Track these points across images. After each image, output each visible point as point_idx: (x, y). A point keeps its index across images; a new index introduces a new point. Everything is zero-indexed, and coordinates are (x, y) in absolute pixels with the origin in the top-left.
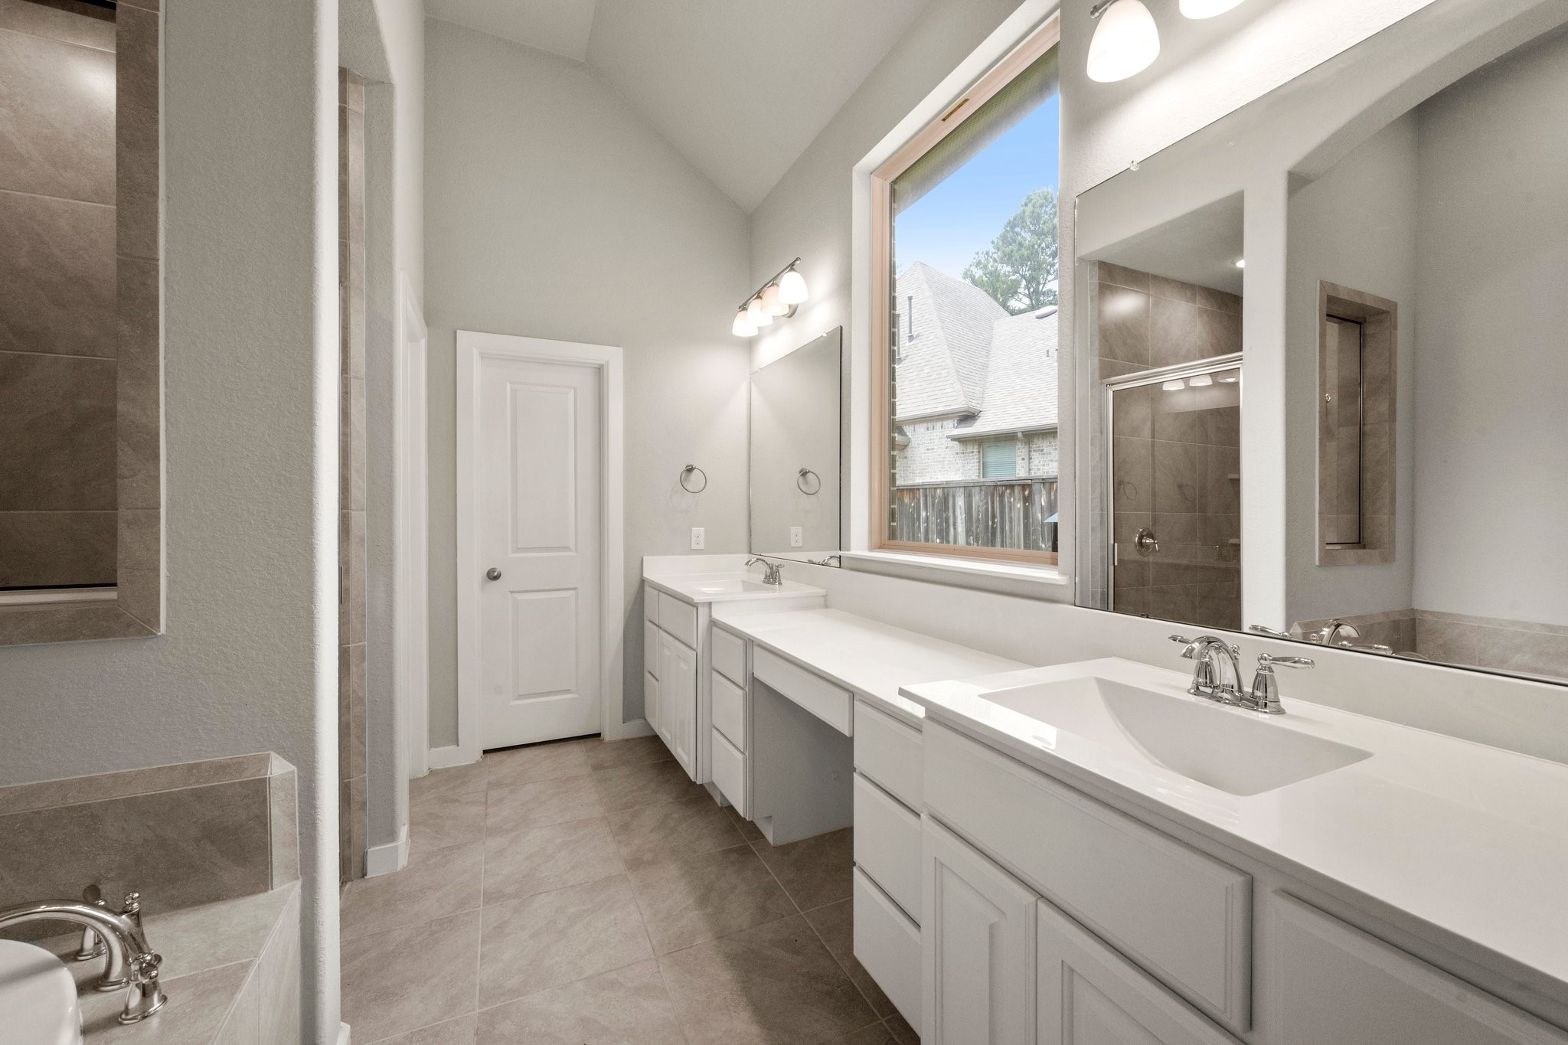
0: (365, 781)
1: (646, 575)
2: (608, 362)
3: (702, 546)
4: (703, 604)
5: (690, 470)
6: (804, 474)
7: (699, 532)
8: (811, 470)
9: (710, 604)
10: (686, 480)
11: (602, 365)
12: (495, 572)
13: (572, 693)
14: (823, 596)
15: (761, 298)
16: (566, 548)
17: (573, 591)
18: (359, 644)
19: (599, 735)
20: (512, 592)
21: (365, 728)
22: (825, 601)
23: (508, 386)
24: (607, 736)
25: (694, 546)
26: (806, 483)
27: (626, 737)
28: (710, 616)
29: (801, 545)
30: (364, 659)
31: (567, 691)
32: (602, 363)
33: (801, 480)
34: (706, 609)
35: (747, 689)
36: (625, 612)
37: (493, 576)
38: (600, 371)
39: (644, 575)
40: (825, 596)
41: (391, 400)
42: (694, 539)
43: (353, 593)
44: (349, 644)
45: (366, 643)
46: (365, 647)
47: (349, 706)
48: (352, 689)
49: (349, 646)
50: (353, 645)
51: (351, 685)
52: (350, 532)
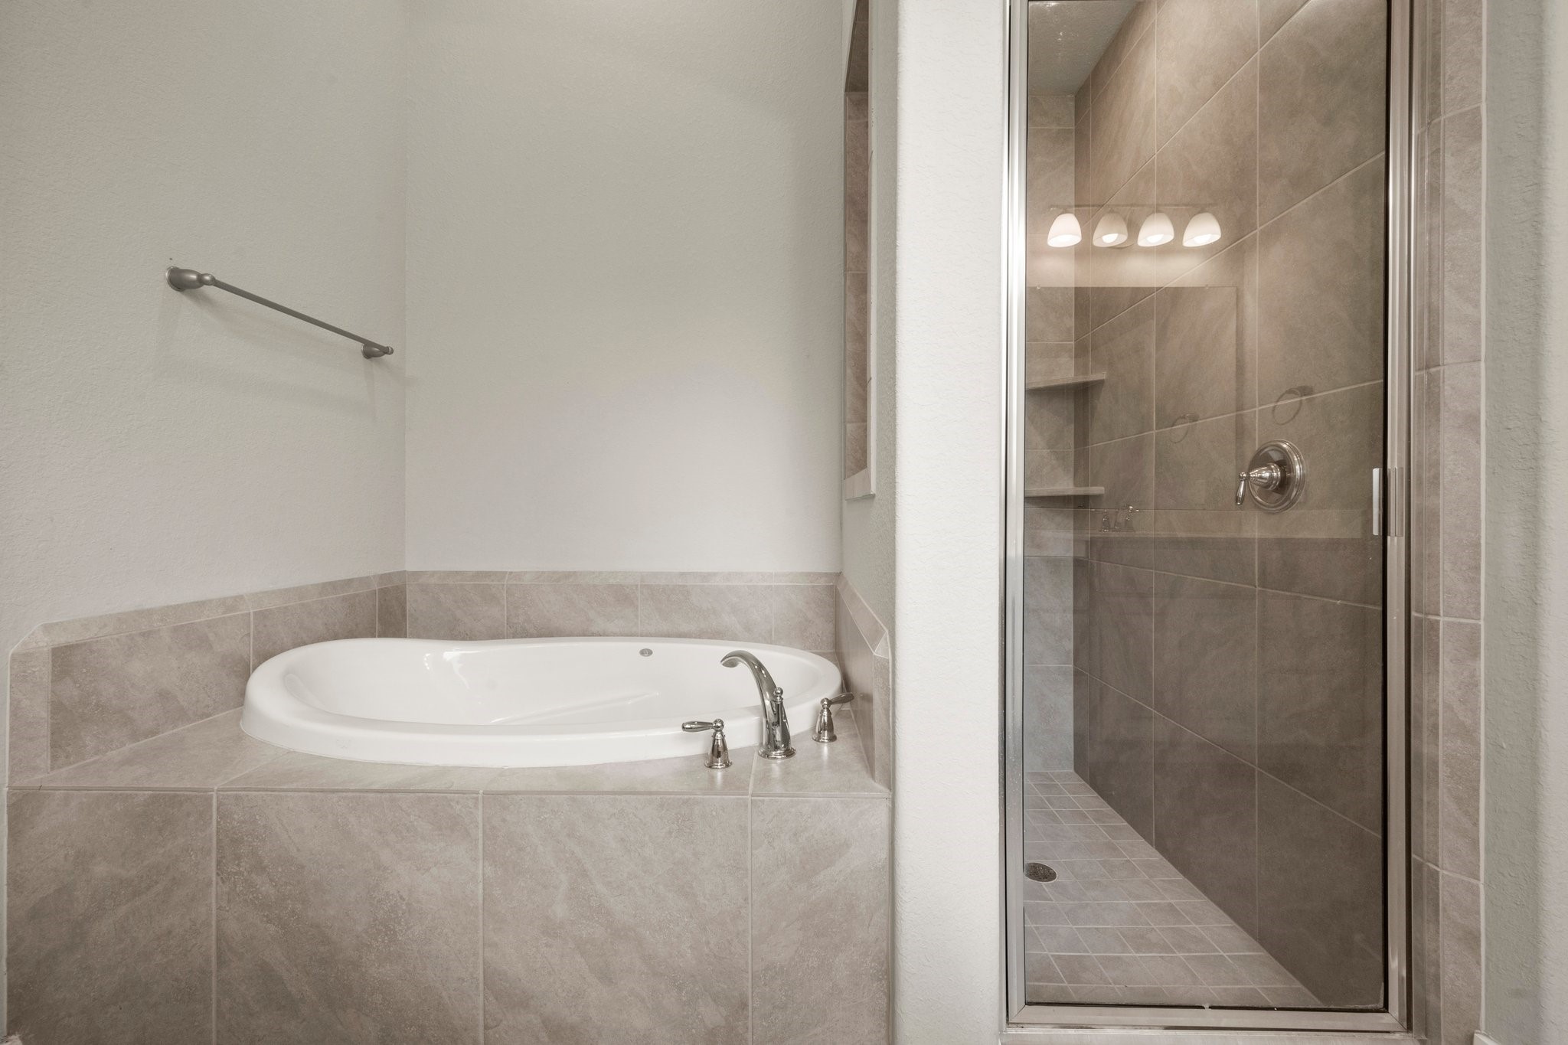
18: (1464, 621)
21: (1476, 790)
30: (1476, 654)
43: (1446, 521)
44: (1438, 615)
45: (1482, 623)
46: (1479, 630)
47: (1437, 729)
48: (1444, 702)
49: (1438, 618)
50: (1446, 619)
51: (1440, 691)
52: (1442, 404)
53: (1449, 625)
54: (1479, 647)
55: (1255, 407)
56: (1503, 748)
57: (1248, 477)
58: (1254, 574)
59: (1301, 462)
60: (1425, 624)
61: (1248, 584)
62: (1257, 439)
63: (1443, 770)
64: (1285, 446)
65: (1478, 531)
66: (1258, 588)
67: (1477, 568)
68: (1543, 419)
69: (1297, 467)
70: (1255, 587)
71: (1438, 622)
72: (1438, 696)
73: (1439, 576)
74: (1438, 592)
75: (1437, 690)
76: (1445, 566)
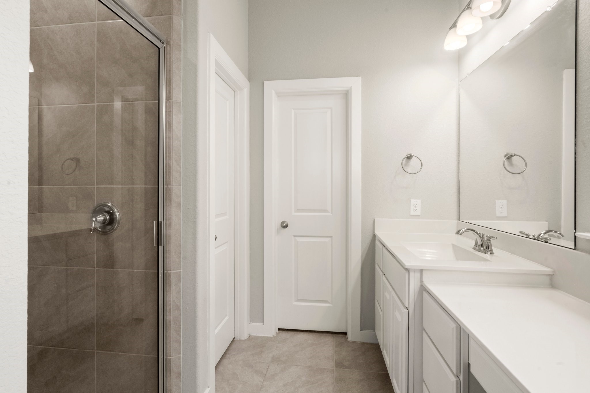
0: (180, 359)
1: (377, 232)
2: (351, 88)
3: (418, 213)
4: (415, 270)
5: (409, 157)
6: (509, 157)
7: (416, 204)
8: (516, 154)
9: (421, 271)
10: (406, 165)
11: (348, 91)
12: (284, 223)
13: (329, 303)
14: (549, 275)
15: (471, 8)
16: (325, 211)
17: (329, 239)
18: (177, 271)
19: (345, 334)
20: (294, 236)
21: (180, 325)
22: (551, 280)
23: (293, 111)
24: (350, 337)
25: (412, 213)
26: (511, 164)
27: (362, 341)
28: (421, 281)
29: (506, 215)
30: (180, 281)
31: (326, 302)
32: (347, 89)
33: (506, 163)
34: (418, 275)
35: (461, 378)
36: (362, 255)
37: (284, 226)
38: (346, 95)
39: (376, 232)
40: (551, 276)
41: (196, 114)
42: (412, 207)
43: (173, 239)
44: (171, 271)
45: (182, 270)
46: (181, 273)
47: (171, 310)
48: (173, 300)
49: (171, 272)
50: (173, 272)
51: (172, 297)
52: (172, 199)
53: (174, 273)
54: (181, 279)
55: (94, 185)
56: (187, 309)
57: (96, 220)
58: (94, 262)
59: (118, 212)
60: (167, 274)
61: (91, 267)
62: (95, 200)
63: (172, 322)
64: (109, 205)
65: (181, 241)
66: (96, 269)
67: (181, 253)
68: (197, 207)
69: (117, 214)
70: (95, 268)
71: (171, 273)
72: (171, 298)
73: (171, 257)
74: (171, 263)
75: (171, 296)
76: (173, 254)
